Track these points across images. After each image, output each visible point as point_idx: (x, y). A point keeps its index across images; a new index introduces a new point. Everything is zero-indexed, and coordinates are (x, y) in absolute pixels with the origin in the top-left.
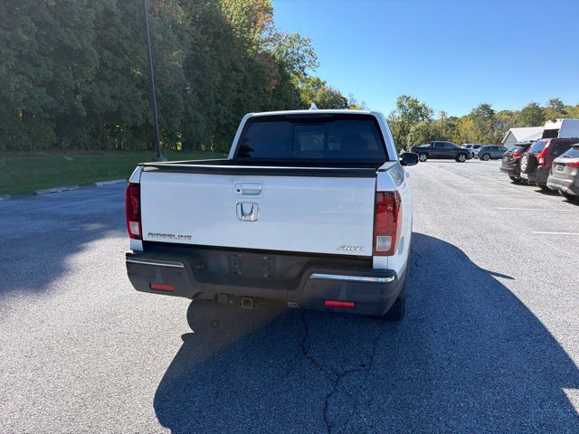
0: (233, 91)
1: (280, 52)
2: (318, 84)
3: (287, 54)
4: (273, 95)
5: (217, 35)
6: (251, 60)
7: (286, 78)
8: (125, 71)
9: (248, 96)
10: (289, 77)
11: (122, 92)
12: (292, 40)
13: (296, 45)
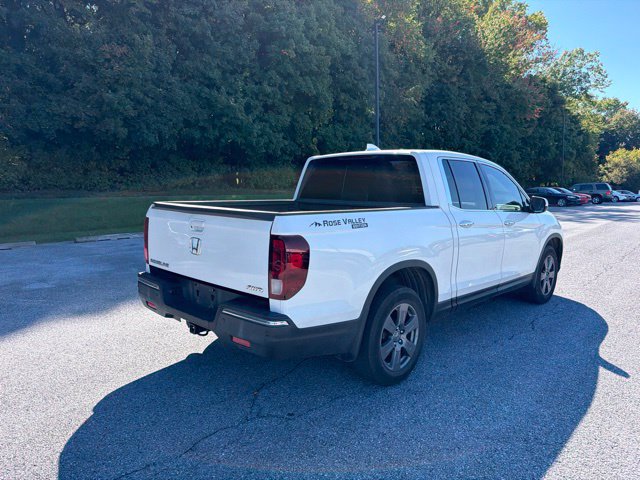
0: (483, 122)
1: (554, 74)
2: (616, 106)
3: (564, 74)
4: (540, 125)
5: (467, 64)
6: (509, 87)
7: (559, 103)
8: (360, 112)
9: (501, 128)
10: (563, 102)
11: (354, 133)
12: (572, 57)
13: (578, 62)
